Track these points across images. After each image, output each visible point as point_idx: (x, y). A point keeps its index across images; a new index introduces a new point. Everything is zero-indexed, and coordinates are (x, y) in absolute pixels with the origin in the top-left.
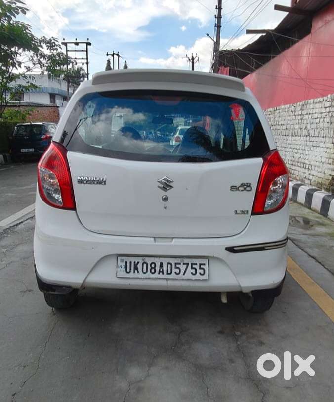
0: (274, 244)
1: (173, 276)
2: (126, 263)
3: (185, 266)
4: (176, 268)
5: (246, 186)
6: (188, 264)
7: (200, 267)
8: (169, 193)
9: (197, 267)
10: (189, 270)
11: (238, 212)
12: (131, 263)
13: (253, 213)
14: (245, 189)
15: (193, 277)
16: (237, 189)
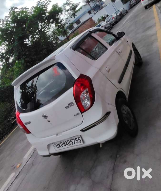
0: (98, 122)
1: (71, 145)
2: (56, 144)
3: (73, 140)
4: (71, 142)
5: (71, 104)
6: (74, 139)
7: (78, 139)
8: (48, 119)
9: (77, 139)
10: (76, 142)
11: (75, 115)
12: (57, 144)
13: (82, 113)
14: (71, 106)
15: (78, 144)
16: (68, 107)
